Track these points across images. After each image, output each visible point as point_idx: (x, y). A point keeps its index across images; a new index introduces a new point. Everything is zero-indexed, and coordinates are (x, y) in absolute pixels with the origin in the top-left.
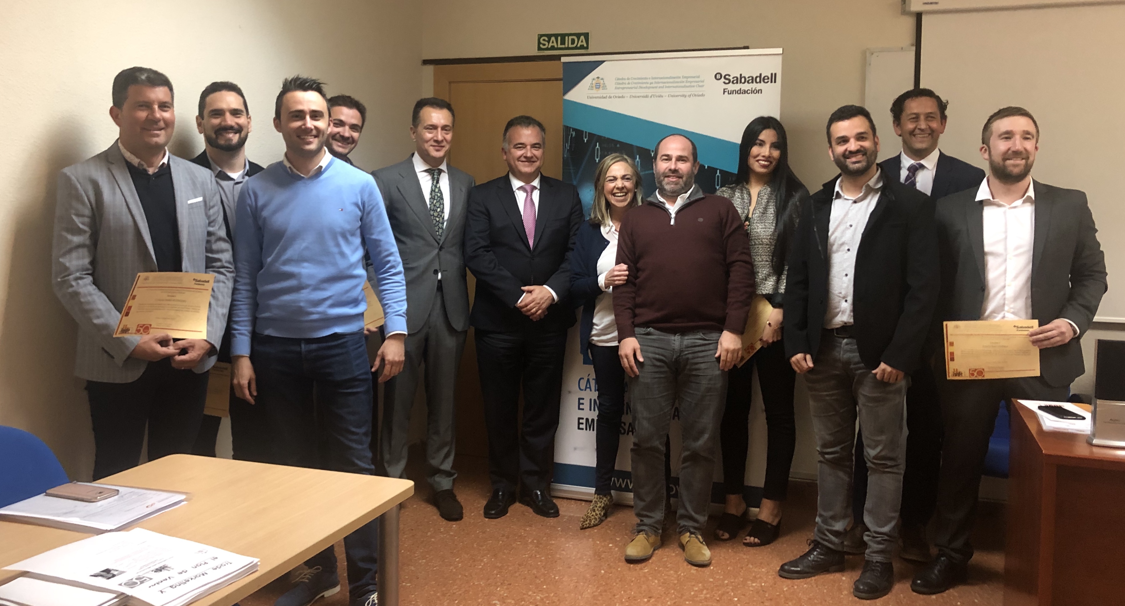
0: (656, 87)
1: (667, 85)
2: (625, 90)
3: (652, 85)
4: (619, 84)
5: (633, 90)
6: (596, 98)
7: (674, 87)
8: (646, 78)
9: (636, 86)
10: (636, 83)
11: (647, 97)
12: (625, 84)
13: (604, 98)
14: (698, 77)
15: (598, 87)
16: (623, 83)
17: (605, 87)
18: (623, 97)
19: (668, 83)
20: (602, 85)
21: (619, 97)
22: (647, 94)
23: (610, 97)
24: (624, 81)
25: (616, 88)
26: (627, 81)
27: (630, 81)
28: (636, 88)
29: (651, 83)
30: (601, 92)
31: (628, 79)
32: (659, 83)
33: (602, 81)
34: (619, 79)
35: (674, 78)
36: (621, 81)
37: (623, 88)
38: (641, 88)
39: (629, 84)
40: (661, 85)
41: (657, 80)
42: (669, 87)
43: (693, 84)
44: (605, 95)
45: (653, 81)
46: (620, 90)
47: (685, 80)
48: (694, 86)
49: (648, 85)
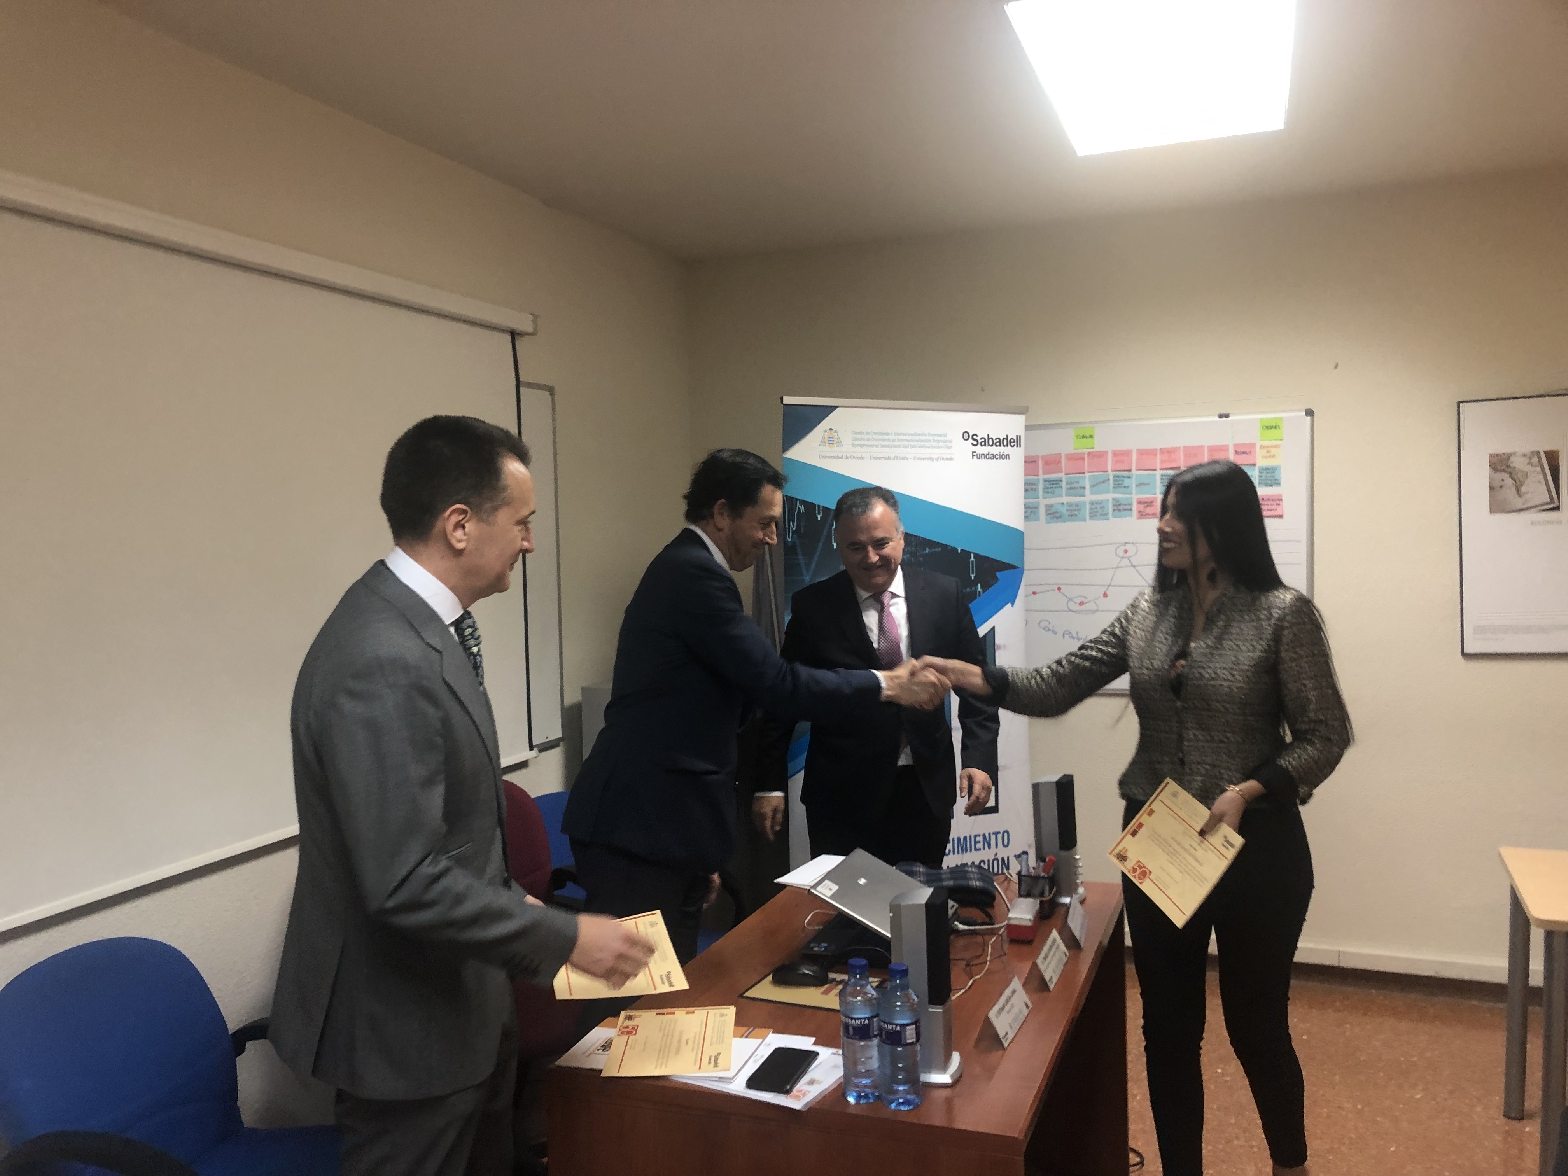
0: (899, 446)
1: (912, 444)
2: (864, 449)
3: (895, 443)
4: (857, 439)
5: (874, 449)
6: (829, 457)
7: (920, 447)
8: (887, 434)
9: (876, 443)
10: (876, 440)
11: (889, 458)
12: (864, 440)
13: (840, 458)
14: (946, 435)
15: (831, 441)
16: (861, 439)
17: (839, 444)
18: (862, 458)
19: (912, 441)
20: (836, 440)
21: (858, 458)
22: (890, 455)
23: (847, 458)
24: (863, 436)
25: (854, 445)
26: (865, 437)
27: (870, 436)
28: (877, 446)
29: (894, 441)
30: (835, 450)
31: (868, 433)
32: (902, 440)
33: (836, 434)
34: (856, 433)
35: (919, 435)
36: (858, 436)
37: (862, 446)
38: (883, 446)
39: (868, 440)
40: (906, 443)
41: (901, 437)
42: (914, 447)
43: (941, 444)
44: (840, 455)
45: (896, 437)
46: (858, 448)
47: (931, 438)
48: (941, 447)
49: (891, 443)
